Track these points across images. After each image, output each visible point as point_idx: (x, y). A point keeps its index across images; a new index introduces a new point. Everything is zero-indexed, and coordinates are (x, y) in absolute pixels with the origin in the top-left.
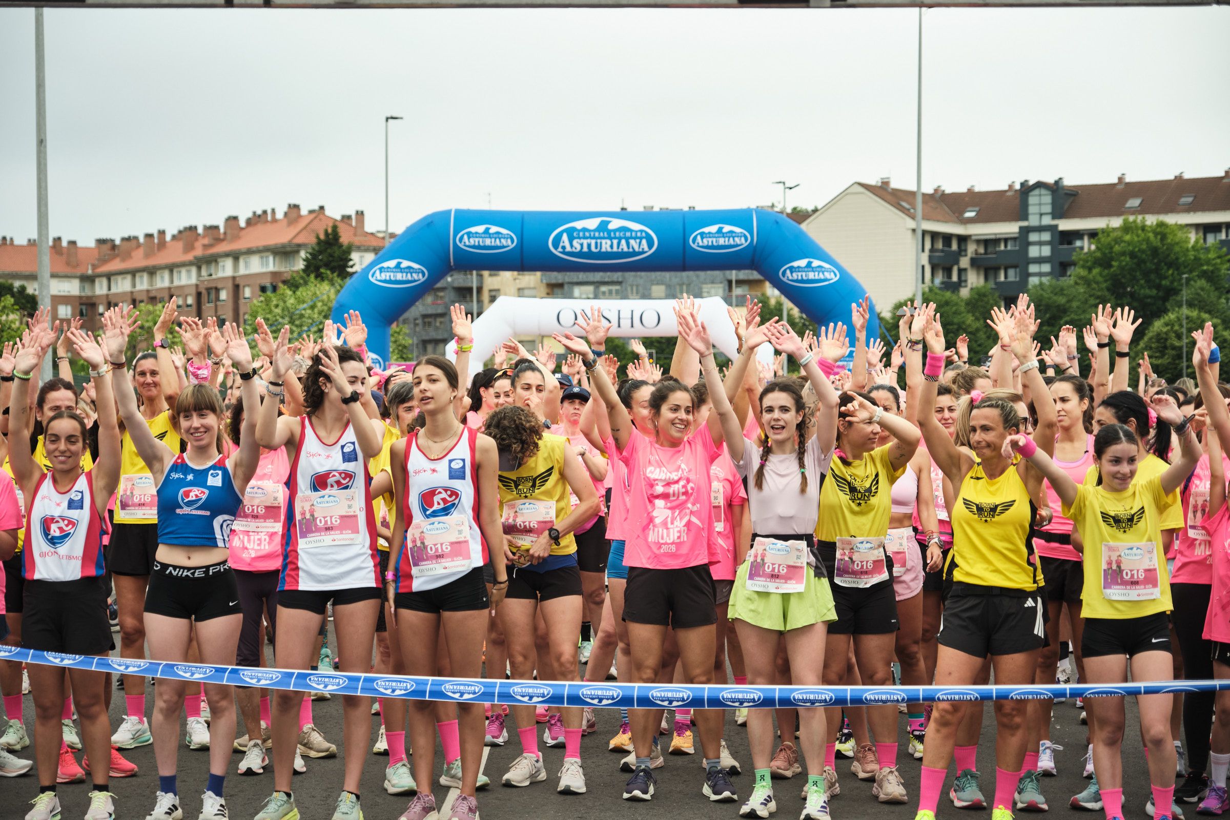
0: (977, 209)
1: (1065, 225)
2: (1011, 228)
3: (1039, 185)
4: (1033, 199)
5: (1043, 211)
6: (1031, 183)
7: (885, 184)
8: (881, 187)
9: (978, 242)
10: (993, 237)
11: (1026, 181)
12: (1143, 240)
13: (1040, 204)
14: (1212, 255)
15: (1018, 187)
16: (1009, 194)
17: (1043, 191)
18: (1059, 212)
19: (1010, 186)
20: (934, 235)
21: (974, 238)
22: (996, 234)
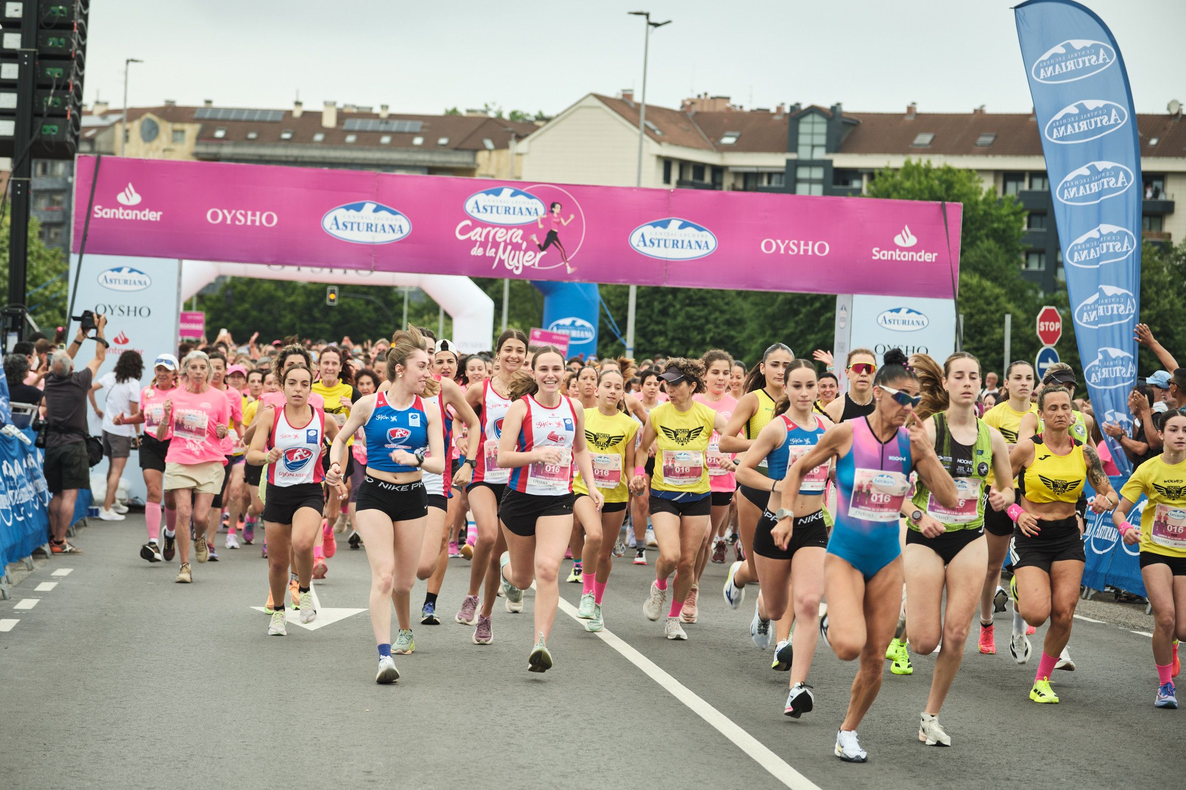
0: (737, 134)
1: (841, 161)
2: (776, 161)
3: (813, 110)
4: (804, 127)
5: (816, 142)
6: (804, 107)
7: (627, 96)
8: (621, 101)
9: (737, 174)
10: (755, 170)
11: (798, 104)
12: (926, 188)
13: (812, 134)
14: (1004, 211)
15: (787, 110)
16: (777, 118)
17: (817, 118)
18: (835, 145)
19: (779, 109)
20: (684, 164)
21: (731, 169)
22: (757, 167)
